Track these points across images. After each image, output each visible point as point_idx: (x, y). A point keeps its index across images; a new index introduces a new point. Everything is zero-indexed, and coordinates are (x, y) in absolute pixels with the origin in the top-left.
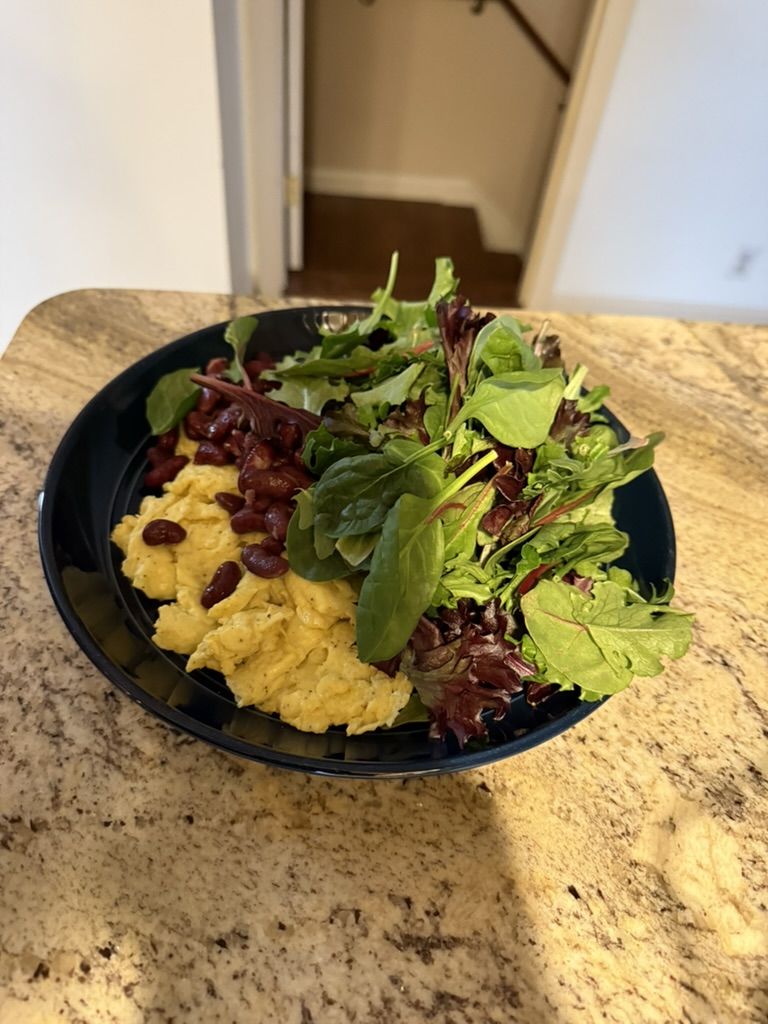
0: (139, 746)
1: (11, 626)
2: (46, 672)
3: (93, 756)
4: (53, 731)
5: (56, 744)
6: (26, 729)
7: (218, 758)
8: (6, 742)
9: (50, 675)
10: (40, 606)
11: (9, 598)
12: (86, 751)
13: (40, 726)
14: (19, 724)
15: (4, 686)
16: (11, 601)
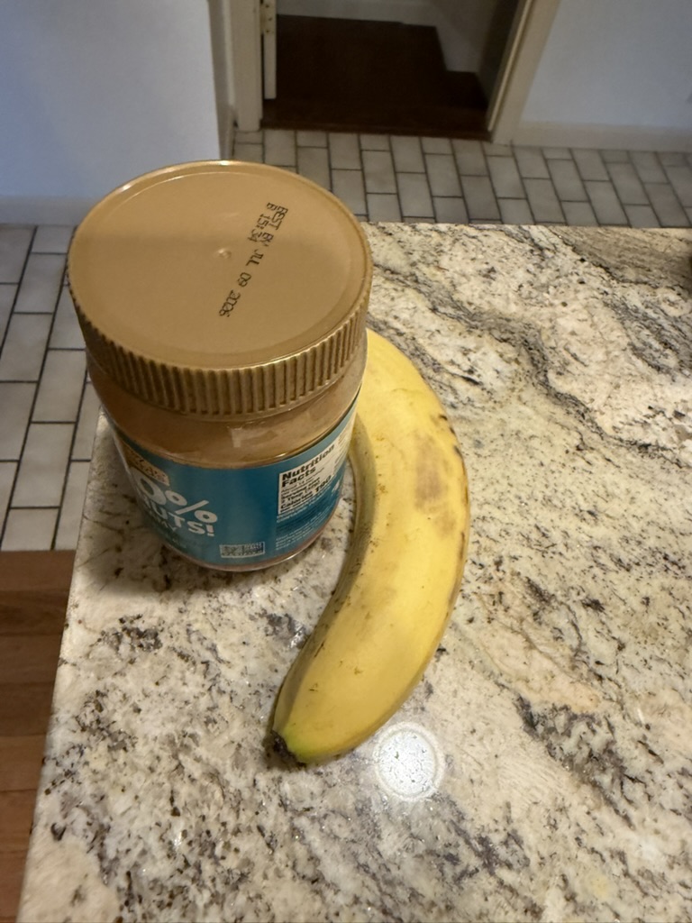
0: (415, 885)
1: (223, 719)
2: (281, 784)
3: (364, 906)
4: (309, 872)
5: (318, 892)
6: (279, 874)
7: (508, 894)
8: (261, 898)
9: (286, 787)
10: (250, 685)
11: (209, 677)
12: (356, 900)
13: (294, 867)
14: (268, 867)
15: (238, 812)
16: (214, 679)
